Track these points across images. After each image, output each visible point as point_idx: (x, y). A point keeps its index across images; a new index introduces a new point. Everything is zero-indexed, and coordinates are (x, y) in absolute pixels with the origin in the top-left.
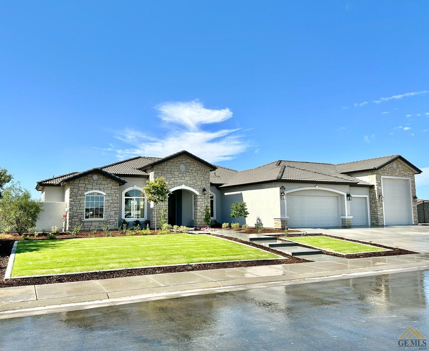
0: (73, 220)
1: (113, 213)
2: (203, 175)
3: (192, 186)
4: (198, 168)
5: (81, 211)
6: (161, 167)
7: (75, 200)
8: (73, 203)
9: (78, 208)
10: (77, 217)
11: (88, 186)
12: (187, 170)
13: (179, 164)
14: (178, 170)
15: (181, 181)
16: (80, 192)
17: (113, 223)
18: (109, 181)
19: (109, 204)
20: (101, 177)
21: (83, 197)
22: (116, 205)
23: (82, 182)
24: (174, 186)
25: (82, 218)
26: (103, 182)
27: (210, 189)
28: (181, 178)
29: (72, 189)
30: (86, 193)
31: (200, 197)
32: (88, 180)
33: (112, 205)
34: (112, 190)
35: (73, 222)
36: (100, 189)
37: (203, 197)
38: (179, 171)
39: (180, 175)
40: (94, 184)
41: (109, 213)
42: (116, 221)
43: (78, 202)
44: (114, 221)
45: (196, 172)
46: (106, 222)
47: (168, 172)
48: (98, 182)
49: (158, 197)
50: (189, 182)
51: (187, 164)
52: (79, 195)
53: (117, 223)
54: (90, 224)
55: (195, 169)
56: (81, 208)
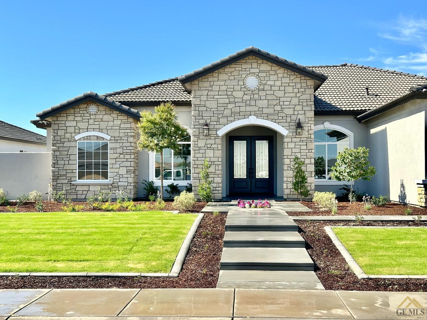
0: (59, 181)
1: (123, 171)
2: (298, 95)
3: (272, 117)
4: (287, 80)
5: (71, 167)
6: (207, 84)
7: (61, 149)
8: (57, 153)
9: (67, 162)
10: (65, 178)
11: (80, 125)
12: (262, 87)
13: (244, 76)
14: (243, 86)
15: (248, 109)
16: (68, 136)
17: (125, 187)
18: (115, 115)
19: (117, 155)
20: (102, 108)
21: (73, 144)
22: (128, 157)
23: (71, 118)
24: (232, 119)
25: (73, 179)
26: (106, 118)
27: (313, 122)
28: (248, 102)
29: (56, 131)
30: (77, 137)
31: (289, 140)
32: (80, 115)
33: (122, 156)
34: (121, 131)
35: (58, 185)
36: (100, 130)
37: (298, 140)
38: (245, 90)
39: (246, 97)
40: (91, 121)
41: (117, 170)
42: (129, 184)
43: (66, 153)
44: (126, 184)
45: (282, 88)
46: (114, 186)
47: (220, 93)
48: (97, 117)
49: (156, 142)
50: (265, 111)
51: (260, 75)
52: (67, 140)
53: (132, 187)
54: (86, 188)
55: (278, 83)
56: (70, 162)
